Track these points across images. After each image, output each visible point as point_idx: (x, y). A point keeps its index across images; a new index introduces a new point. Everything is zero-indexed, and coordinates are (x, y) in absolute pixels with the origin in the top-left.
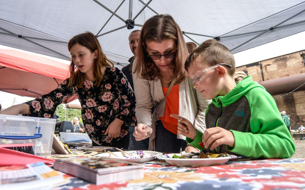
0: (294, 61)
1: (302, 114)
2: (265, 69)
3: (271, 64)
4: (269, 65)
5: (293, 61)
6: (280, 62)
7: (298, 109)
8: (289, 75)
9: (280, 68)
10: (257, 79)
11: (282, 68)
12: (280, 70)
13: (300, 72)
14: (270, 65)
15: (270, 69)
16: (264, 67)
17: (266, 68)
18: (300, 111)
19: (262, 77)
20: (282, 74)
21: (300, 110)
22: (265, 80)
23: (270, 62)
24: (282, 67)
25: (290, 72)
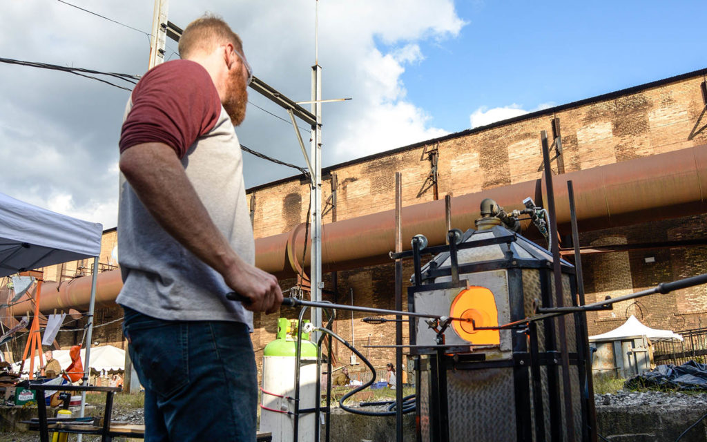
0: (413, 172)
2: (341, 191)
3: (359, 176)
4: (353, 180)
5: (409, 172)
6: (380, 174)
9: (377, 189)
11: (381, 192)
12: (377, 198)
14: (356, 180)
15: (353, 192)
16: (341, 187)
17: (344, 188)
23: (355, 171)
24: (383, 187)
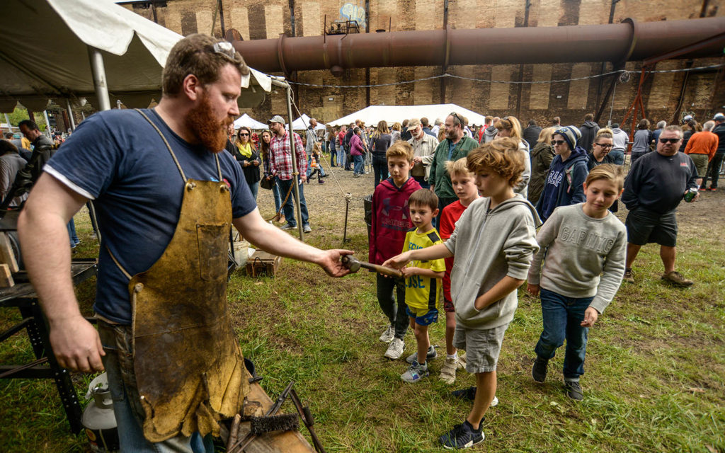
1: (656, 107)
7: (654, 97)
8: (665, 19)
10: (599, 15)
13: (688, 16)
18: (655, 101)
19: (610, 11)
20: (653, 12)
21: (656, 99)
22: (614, 20)
25: (671, 10)
